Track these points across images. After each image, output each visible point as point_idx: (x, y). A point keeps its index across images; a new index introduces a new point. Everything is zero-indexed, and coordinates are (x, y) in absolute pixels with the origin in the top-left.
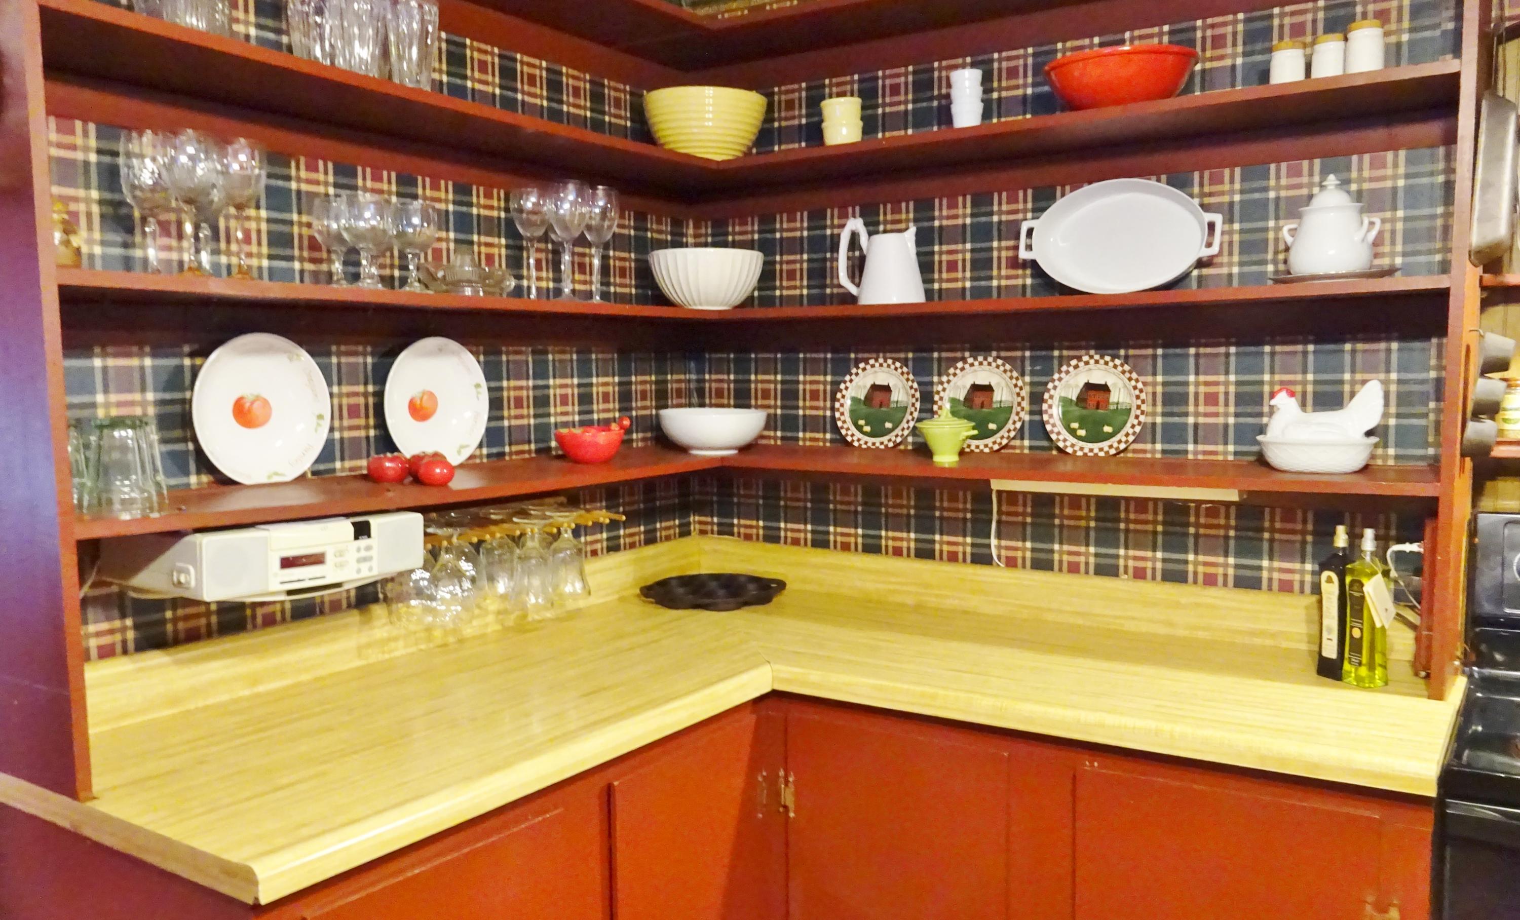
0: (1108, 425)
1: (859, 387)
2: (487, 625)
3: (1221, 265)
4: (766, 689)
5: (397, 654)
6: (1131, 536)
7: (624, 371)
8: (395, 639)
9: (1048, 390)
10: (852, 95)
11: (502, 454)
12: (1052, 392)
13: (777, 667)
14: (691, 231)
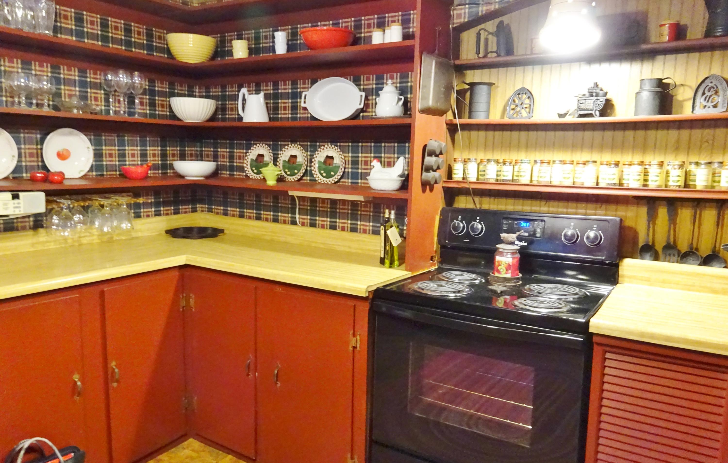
0: (333, 172)
1: (253, 155)
2: (93, 240)
3: (369, 112)
4: (183, 263)
5: (51, 247)
6: (341, 214)
7: (163, 145)
8: (50, 242)
9: (314, 158)
10: (245, 40)
11: (103, 175)
12: (315, 159)
13: (188, 256)
14: (197, 90)
